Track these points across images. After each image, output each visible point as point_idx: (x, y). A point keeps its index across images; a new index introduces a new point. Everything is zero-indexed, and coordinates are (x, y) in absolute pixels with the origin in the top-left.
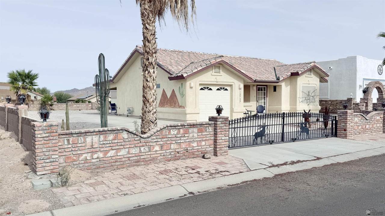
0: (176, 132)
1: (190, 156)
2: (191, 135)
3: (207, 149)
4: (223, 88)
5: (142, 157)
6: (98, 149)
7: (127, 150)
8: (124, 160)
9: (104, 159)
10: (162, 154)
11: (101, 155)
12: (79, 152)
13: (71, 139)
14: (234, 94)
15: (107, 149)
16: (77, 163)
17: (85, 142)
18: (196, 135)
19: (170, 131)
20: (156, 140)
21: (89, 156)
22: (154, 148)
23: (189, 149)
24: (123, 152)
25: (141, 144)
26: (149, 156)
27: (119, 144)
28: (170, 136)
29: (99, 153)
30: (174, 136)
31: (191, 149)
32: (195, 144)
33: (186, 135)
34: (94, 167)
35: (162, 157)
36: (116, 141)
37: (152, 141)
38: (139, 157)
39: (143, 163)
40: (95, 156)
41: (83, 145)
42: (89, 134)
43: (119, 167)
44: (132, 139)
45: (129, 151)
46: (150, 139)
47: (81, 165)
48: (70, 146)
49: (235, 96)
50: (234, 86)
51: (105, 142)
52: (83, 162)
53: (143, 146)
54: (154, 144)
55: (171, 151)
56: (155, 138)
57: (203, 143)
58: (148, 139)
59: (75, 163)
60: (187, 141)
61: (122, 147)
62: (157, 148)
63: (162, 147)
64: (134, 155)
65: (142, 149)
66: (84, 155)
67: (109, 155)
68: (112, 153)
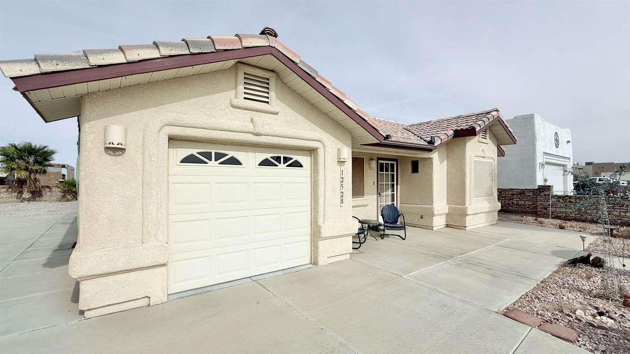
4: (286, 159)
14: (321, 178)
49: (325, 184)
50: (321, 152)
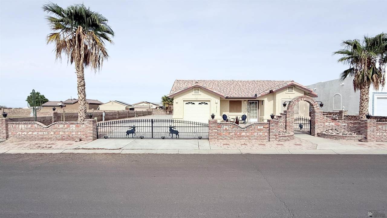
0: (62, 126)
1: (71, 139)
2: (71, 128)
3: (82, 137)
4: (204, 103)
5: (44, 137)
6: (24, 131)
7: (37, 132)
8: (36, 137)
9: (27, 135)
10: (55, 137)
11: (26, 133)
12: (16, 131)
13: (13, 125)
15: (28, 131)
16: (16, 135)
17: (19, 127)
18: (74, 129)
19: (59, 125)
20: (51, 129)
21: (20, 133)
22: (50, 133)
23: (70, 135)
24: (35, 133)
25: (44, 131)
26: (48, 136)
27: (33, 129)
28: (59, 128)
29: (25, 132)
30: (61, 128)
31: (71, 135)
32: (74, 133)
33: (68, 128)
34: (23, 138)
35: (54, 138)
36: (32, 128)
37: (49, 129)
38: (43, 136)
39: (45, 139)
40: (23, 133)
41: (18, 128)
42: (20, 124)
43: (33, 140)
44: (40, 128)
45: (38, 133)
46: (48, 128)
47: (17, 137)
48: (13, 128)
50: (212, 101)
51: (27, 128)
52: (18, 135)
53: (45, 131)
54: (51, 131)
55: (60, 135)
56: (51, 128)
57: (79, 133)
58: (47, 128)
59: (15, 135)
60: (69, 131)
61: (35, 131)
62: (52, 133)
63: (55, 133)
64: (40, 135)
65: (44, 132)
66: (19, 133)
67: (29, 134)
68: (30, 133)
